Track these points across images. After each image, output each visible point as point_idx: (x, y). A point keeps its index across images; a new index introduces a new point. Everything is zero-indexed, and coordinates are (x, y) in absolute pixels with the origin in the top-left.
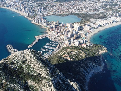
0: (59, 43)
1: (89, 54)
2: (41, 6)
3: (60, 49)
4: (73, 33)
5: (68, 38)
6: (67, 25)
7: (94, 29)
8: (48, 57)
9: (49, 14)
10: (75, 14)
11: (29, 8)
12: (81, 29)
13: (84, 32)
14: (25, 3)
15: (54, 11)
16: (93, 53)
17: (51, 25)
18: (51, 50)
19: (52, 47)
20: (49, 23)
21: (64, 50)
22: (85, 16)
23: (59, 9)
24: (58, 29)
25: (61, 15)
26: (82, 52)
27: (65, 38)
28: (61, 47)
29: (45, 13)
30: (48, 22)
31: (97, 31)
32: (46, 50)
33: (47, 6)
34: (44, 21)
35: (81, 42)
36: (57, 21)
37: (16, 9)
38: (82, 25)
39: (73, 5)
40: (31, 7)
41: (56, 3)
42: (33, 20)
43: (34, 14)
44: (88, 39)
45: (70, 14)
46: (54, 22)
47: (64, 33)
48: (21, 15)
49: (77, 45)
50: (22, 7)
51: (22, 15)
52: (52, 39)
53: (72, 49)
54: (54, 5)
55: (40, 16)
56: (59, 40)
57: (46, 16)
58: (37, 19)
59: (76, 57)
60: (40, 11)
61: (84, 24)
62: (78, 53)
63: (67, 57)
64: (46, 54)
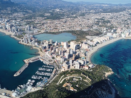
0: (56, 67)
2: (30, 24)
3: (58, 74)
4: (70, 53)
5: (65, 60)
6: (62, 44)
7: (93, 47)
9: (40, 33)
10: (69, 32)
11: (16, 26)
12: (78, 47)
13: (82, 51)
14: (11, 21)
15: (46, 29)
16: (99, 77)
17: (43, 45)
18: (46, 76)
19: (46, 73)
20: (41, 42)
21: (63, 76)
22: (80, 33)
23: (51, 27)
24: (52, 49)
25: (53, 33)
26: (86, 78)
27: (62, 60)
28: (59, 72)
29: (35, 31)
31: (95, 49)
32: (40, 77)
33: (38, 24)
34: (35, 41)
35: (81, 64)
36: (51, 40)
38: (78, 43)
39: (66, 22)
40: (19, 26)
41: (47, 21)
42: (21, 39)
43: (22, 32)
44: (88, 59)
45: (64, 32)
46: (47, 41)
47: (60, 54)
48: (5, 34)
49: (78, 68)
50: (7, 26)
51: (7, 34)
52: (46, 62)
53: (73, 75)
54: (45, 23)
55: (29, 35)
56: (54, 63)
57: (36, 35)
58: (26, 39)
59: (81, 85)
60: (30, 29)
61: (81, 42)
62: (81, 79)
63: (69, 87)
64: (40, 83)
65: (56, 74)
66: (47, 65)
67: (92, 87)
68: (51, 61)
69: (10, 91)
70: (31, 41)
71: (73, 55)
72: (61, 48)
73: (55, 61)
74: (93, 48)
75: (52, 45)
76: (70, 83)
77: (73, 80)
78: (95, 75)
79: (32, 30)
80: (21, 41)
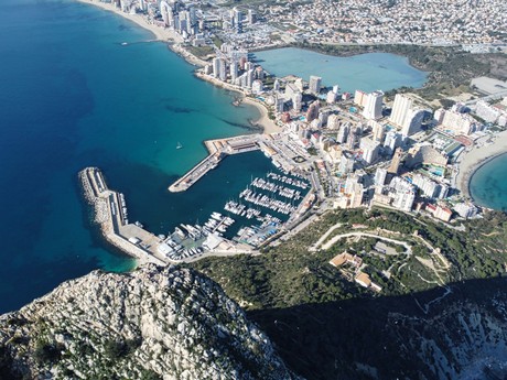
0: (316, 185)
1: (466, 263)
2: (243, 3)
3: (319, 215)
4: (386, 144)
5: (359, 165)
6: (357, 101)
7: (494, 129)
9: (278, 42)
10: (398, 49)
11: (192, 9)
12: (425, 123)
13: (439, 143)
15: (302, 27)
16: (487, 262)
17: (281, 95)
18: (275, 214)
19: (277, 203)
20: (276, 82)
21: (338, 225)
22: (448, 60)
23: (323, 22)
24: (313, 116)
25: (330, 50)
26: (430, 251)
27: (345, 164)
28: (324, 209)
29: (261, 33)
32: (251, 213)
33: (273, 3)
34: (252, 74)
35: (423, 192)
36: (314, 79)
37: (138, 11)
38: (430, 104)
39: (392, 4)
40: (202, 7)
42: (204, 63)
43: (213, 35)
44: (459, 181)
45: (375, 47)
46: (298, 81)
47: (340, 138)
48: (155, 36)
49: (406, 209)
50: (163, 4)
51: (160, 38)
52: (281, 160)
53: (378, 229)
54: (303, 4)
55: (235, 48)
56: (313, 169)
57: (262, 50)
58: (221, 62)
59: (401, 273)
60: (240, 25)
61: (442, 101)
62: (409, 251)
63: (354, 269)
64: (250, 231)
65: (312, 211)
67: (449, 291)
68: (301, 160)
69: (152, 235)
70: (241, 72)
71: (398, 150)
72: (350, 114)
73: (315, 163)
74: (495, 133)
75: (315, 99)
76: (362, 256)
77: (373, 249)
78: (474, 248)
79: (247, 30)
80: (203, 67)
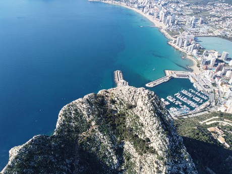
0: (212, 99)
2: (199, 15)
3: (209, 112)
8: (176, 116)
9: (211, 34)
11: (173, 15)
14: (170, 5)
15: (226, 29)
17: (205, 57)
18: (188, 106)
19: (191, 102)
20: (205, 52)
21: (217, 117)
24: (220, 69)
27: (229, 93)
28: (213, 110)
29: (204, 29)
30: (203, 49)
32: (178, 103)
33: (214, 16)
34: (194, 46)
36: (224, 53)
40: (179, 15)
42: (173, 38)
43: (180, 27)
46: (216, 53)
47: (230, 82)
48: (154, 25)
50: (161, 12)
52: (198, 85)
54: (230, 18)
55: (189, 34)
56: (212, 92)
57: (202, 36)
58: (181, 39)
60: (194, 24)
65: (206, 109)
66: (196, 91)
68: (207, 87)
70: (189, 45)
73: (214, 90)
76: (224, 131)
79: (197, 27)
80: (172, 40)
